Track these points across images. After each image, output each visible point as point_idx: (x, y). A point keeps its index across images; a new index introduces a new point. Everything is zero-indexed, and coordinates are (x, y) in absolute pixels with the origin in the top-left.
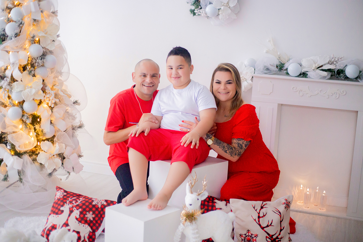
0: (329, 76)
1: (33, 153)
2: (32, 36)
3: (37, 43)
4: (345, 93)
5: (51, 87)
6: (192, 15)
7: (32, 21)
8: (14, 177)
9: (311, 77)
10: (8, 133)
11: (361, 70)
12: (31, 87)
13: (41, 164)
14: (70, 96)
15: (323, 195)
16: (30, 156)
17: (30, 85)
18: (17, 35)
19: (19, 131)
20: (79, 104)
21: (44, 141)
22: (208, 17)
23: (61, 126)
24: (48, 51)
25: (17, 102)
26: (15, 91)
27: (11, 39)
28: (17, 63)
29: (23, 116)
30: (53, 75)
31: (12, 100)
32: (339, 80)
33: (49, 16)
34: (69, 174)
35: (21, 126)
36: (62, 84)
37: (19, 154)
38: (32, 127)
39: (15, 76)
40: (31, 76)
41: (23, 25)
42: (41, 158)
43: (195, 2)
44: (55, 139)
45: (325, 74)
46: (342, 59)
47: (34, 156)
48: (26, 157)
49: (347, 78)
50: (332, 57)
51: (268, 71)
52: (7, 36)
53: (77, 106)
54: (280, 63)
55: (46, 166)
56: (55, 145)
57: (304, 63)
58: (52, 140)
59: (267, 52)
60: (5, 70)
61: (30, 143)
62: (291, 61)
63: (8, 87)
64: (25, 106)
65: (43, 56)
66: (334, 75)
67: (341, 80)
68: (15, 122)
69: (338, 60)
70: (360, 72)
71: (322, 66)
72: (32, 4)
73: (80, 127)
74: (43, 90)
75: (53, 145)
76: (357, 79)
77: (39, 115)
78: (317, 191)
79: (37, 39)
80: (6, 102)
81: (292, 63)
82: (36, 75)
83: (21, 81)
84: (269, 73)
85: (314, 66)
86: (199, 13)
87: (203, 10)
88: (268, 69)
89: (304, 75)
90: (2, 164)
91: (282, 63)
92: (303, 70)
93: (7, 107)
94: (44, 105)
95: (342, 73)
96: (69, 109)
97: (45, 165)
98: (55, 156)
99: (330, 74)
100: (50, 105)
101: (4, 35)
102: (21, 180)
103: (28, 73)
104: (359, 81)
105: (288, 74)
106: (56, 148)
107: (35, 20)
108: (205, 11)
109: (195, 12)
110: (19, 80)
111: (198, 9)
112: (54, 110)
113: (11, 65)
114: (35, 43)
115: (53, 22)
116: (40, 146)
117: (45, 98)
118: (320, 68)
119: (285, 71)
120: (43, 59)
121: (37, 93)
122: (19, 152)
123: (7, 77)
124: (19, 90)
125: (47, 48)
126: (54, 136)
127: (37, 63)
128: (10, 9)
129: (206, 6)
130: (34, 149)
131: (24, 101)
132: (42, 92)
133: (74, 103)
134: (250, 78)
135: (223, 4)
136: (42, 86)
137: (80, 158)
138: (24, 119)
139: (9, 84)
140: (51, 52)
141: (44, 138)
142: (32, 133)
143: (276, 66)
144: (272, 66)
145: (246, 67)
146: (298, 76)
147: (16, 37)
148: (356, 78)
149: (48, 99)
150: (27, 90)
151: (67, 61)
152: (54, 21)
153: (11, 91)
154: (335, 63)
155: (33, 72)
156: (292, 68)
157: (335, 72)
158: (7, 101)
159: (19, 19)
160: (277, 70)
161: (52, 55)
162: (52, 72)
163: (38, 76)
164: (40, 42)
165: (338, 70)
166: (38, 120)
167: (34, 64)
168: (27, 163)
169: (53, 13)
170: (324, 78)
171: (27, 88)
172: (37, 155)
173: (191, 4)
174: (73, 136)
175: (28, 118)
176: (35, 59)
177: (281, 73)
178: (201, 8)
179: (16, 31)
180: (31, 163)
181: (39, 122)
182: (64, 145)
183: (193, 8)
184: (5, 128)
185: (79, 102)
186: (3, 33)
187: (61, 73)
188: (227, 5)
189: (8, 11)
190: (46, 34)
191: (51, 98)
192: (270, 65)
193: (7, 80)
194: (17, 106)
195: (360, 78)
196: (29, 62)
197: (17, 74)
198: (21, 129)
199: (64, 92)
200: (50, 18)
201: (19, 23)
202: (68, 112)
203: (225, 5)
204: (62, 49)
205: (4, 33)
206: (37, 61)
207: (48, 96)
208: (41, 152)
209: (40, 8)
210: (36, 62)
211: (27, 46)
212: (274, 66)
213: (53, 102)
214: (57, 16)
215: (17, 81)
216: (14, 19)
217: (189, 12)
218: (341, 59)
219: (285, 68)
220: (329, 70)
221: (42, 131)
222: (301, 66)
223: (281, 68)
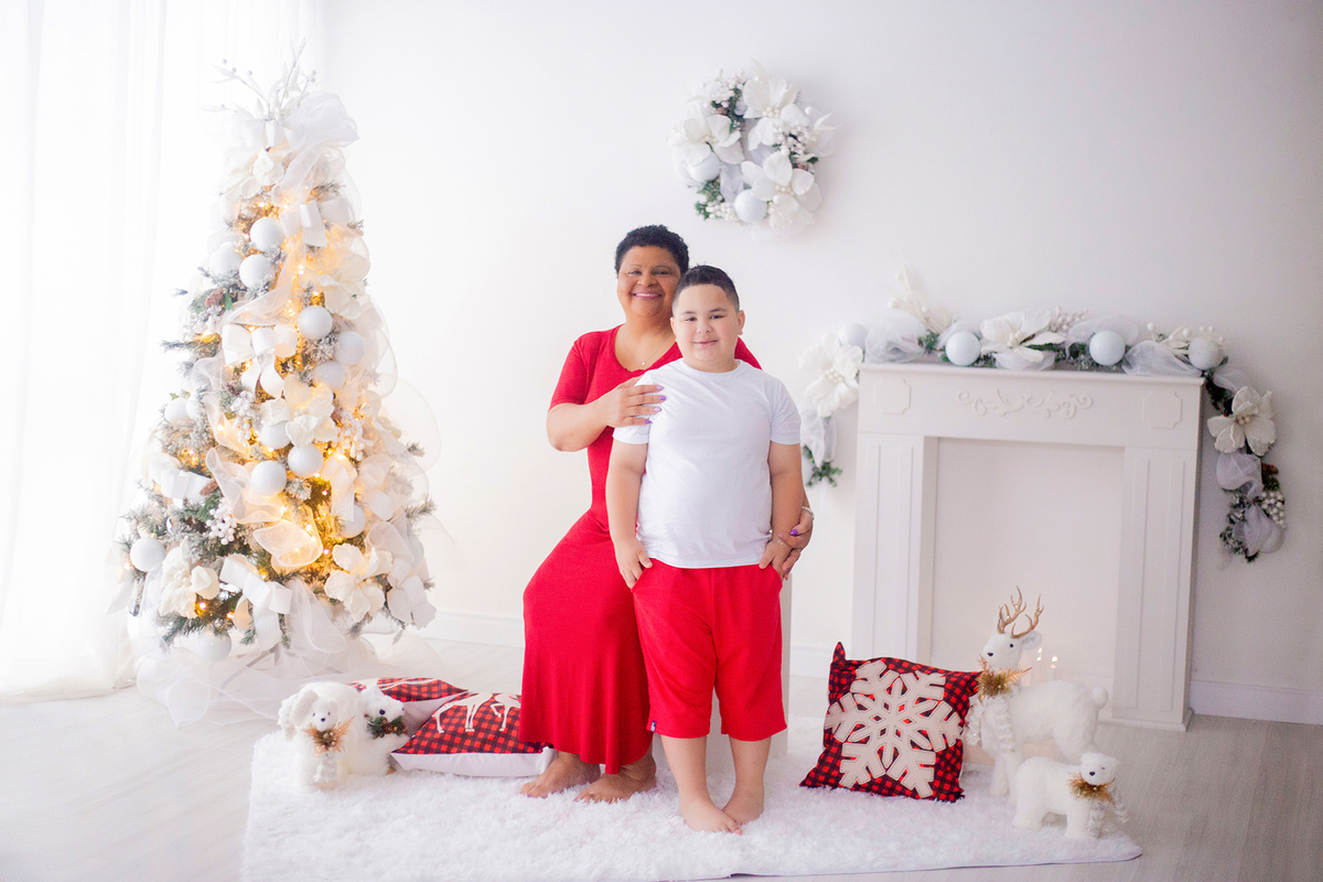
0: (1051, 361)
1: (313, 575)
2: (305, 287)
3: (318, 304)
4: (1089, 402)
5: (353, 411)
6: (702, 217)
7: (305, 249)
8: (269, 633)
9: (1003, 365)
10: (254, 527)
11: (1129, 343)
12: (306, 413)
13: (333, 601)
14: (397, 434)
15: (1053, 667)
16: (306, 581)
17: (302, 408)
18: (269, 286)
19: (278, 522)
20: (421, 453)
21: (341, 544)
22: (741, 222)
23: (383, 506)
24: (341, 322)
25: (271, 450)
26: (270, 423)
27: (256, 296)
28: (269, 356)
29: (289, 483)
30: (355, 382)
31: (260, 445)
32: (1076, 369)
33: (342, 235)
34: (403, 627)
35: (283, 509)
36: (376, 402)
37: (281, 579)
38: (310, 510)
39: (266, 388)
40: (306, 386)
41: (284, 260)
42: (336, 586)
43: (707, 185)
44: (366, 541)
45: (1039, 355)
46: (1083, 317)
47: (317, 583)
48: (299, 584)
49: (1095, 366)
50: (1057, 313)
51: (899, 355)
52: (245, 289)
53: (416, 458)
54: (928, 333)
55: (348, 605)
56: (367, 555)
57: (986, 333)
58: (357, 541)
59: (896, 306)
60: (238, 371)
61: (304, 551)
62: (954, 327)
63: (252, 414)
64: (294, 458)
65: (333, 335)
66: (1064, 359)
67: (1081, 370)
68: (268, 497)
69: (1073, 320)
70: (1127, 348)
71: (1033, 336)
72: (303, 208)
73: (425, 510)
74: (336, 418)
75: (363, 553)
76: (1122, 364)
77: (326, 480)
78: (1039, 659)
79: (316, 294)
80: (243, 452)
81: (955, 332)
82: (316, 382)
83: (283, 397)
84: (901, 358)
85: (1012, 338)
86: (718, 214)
87: (726, 204)
88: (897, 350)
89: (986, 360)
90: (239, 602)
91: (932, 333)
92: (984, 350)
93: (247, 464)
94: (339, 457)
95: (1084, 353)
96: (397, 466)
97: (345, 604)
98: (369, 581)
99: (1052, 356)
100: (353, 456)
101: (235, 286)
102: (286, 640)
103: (298, 377)
104: (1123, 372)
105: (946, 360)
106: (370, 561)
107: (311, 248)
108: (732, 207)
109: (708, 209)
110: (278, 396)
111: (715, 202)
112: (363, 468)
113: (255, 360)
114: (311, 304)
115: (352, 248)
116: (331, 557)
117: (342, 438)
118: (1028, 343)
119: (940, 354)
120: (333, 343)
121: (321, 426)
122: (279, 573)
123: (248, 390)
124: (277, 420)
125: (341, 314)
126: (362, 535)
127: (319, 354)
128: (249, 223)
129: (736, 193)
130: (316, 566)
131: (291, 446)
132: (334, 423)
133: (409, 450)
134: (854, 375)
135: (777, 188)
136: (333, 408)
137: (427, 591)
138: (292, 490)
139: (253, 407)
140: (349, 325)
141: (340, 540)
142: (311, 527)
143: (917, 341)
144: (910, 341)
145: (841, 345)
146: (972, 365)
147: (267, 290)
148: (1119, 364)
149: (347, 441)
150: (298, 420)
151: (389, 344)
152: (355, 246)
153: (259, 425)
154: (1065, 327)
155: (309, 375)
156: (953, 344)
157: (1064, 351)
158: (246, 450)
159: (274, 246)
160: (920, 350)
161: (353, 333)
162: (354, 375)
163: (320, 385)
164: (323, 302)
165: (1073, 346)
166: (325, 493)
167: (309, 356)
168: (300, 600)
169: (353, 227)
170: (1036, 366)
171: (296, 414)
172: (324, 579)
173: (696, 189)
174: (409, 533)
175: (301, 488)
176: (312, 343)
177: (931, 357)
178: (723, 201)
179: (266, 277)
180: (311, 600)
181: (327, 498)
182: (388, 555)
183: (703, 199)
184: (241, 516)
185: (420, 447)
186: (233, 281)
187: (374, 377)
188: (789, 189)
189: (244, 226)
190: (337, 280)
191: (355, 439)
192: (903, 338)
193: (246, 397)
194: (274, 459)
195: (1128, 364)
196: (300, 352)
197: (272, 381)
198: (285, 516)
199: (384, 422)
200: (345, 239)
201: (274, 256)
202: (394, 475)
203: (783, 190)
204: (374, 316)
205: (237, 281)
206: (321, 347)
207: (348, 433)
208: (333, 573)
209: (323, 218)
210: (315, 351)
211: (291, 312)
212: (913, 342)
213: (362, 446)
214: (361, 234)
215: (272, 398)
216: (260, 246)
217: (695, 211)
218: (1080, 316)
219: (939, 346)
220: (1049, 347)
221: (336, 519)
222: (979, 339)
223: (930, 345)
